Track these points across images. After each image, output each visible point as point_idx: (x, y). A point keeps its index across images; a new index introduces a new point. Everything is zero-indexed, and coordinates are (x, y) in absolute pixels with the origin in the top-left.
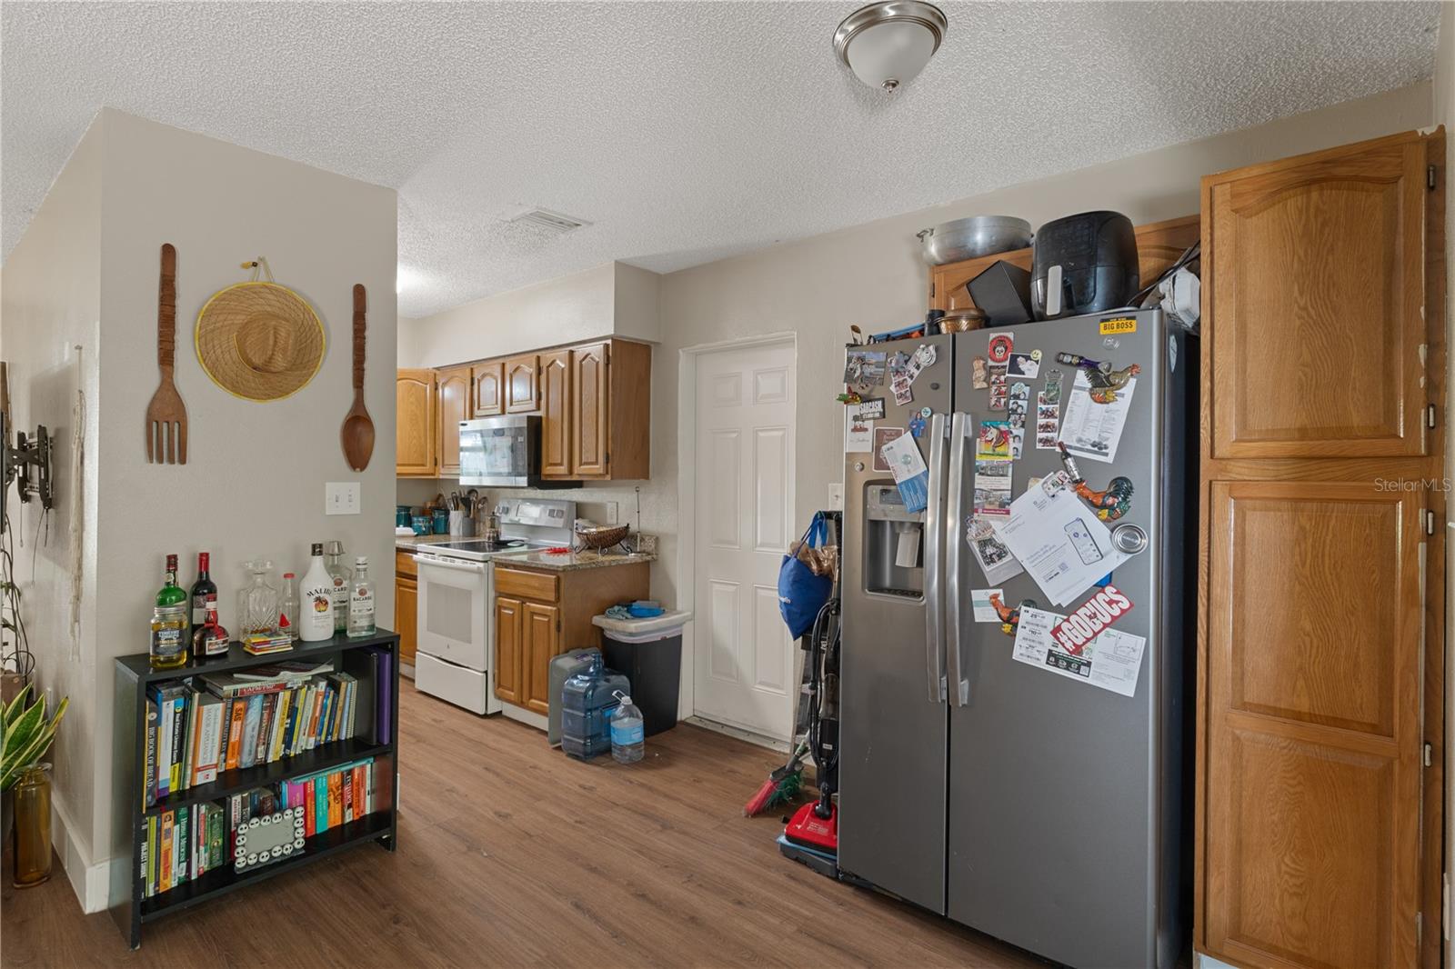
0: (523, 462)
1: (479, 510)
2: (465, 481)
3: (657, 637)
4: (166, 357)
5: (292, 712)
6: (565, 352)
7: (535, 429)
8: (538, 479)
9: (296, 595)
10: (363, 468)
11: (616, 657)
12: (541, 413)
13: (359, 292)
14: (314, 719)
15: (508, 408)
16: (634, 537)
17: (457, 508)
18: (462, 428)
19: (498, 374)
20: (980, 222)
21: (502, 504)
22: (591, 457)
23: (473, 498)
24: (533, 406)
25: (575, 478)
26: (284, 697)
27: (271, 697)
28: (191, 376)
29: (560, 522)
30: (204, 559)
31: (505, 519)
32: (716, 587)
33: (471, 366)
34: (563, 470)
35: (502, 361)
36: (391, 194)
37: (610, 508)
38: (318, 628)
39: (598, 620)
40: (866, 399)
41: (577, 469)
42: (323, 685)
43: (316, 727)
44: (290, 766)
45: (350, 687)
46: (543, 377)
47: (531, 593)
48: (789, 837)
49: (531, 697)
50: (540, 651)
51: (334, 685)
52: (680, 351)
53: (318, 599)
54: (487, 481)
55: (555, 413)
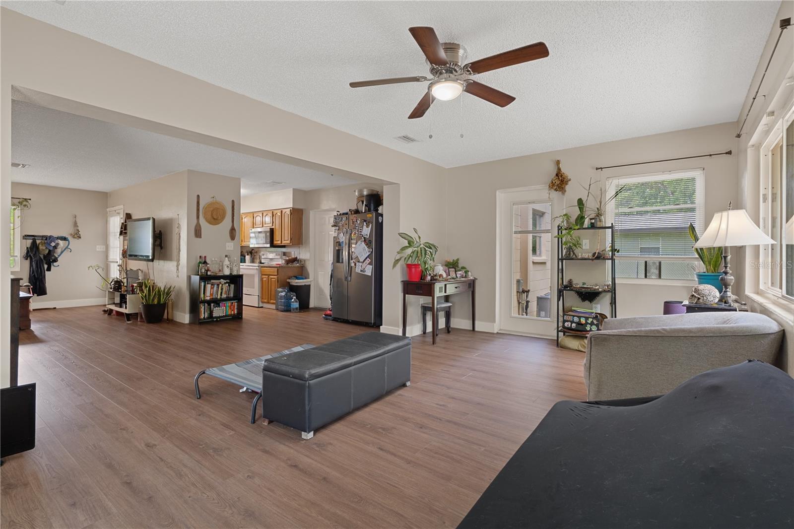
0: (269, 240)
1: (255, 255)
2: (251, 246)
3: (303, 284)
4: (198, 217)
5: (222, 289)
6: (280, 211)
7: (272, 231)
8: (273, 245)
9: (222, 266)
10: (234, 240)
11: (292, 289)
12: (274, 227)
13: (233, 201)
14: (225, 291)
15: (264, 225)
16: (298, 261)
17: (248, 255)
18: (251, 231)
19: (261, 215)
20: (365, 190)
21: (262, 253)
22: (286, 238)
23: (253, 251)
24: (271, 225)
25: (283, 244)
26: (220, 285)
27: (218, 285)
28: (202, 221)
29: (279, 257)
30: (205, 257)
31: (263, 257)
32: (320, 273)
33: (253, 213)
34: (279, 242)
35: (262, 212)
36: (239, 180)
37: (293, 253)
38: (227, 272)
39: (288, 280)
40: (336, 226)
41: (283, 242)
42: (227, 284)
43: (226, 292)
44: (222, 300)
45: (232, 286)
46: (274, 217)
47: (271, 273)
48: (325, 315)
49: (271, 300)
50: (273, 288)
51: (229, 285)
52: (311, 212)
53: (227, 266)
54: (256, 246)
55: (277, 227)
